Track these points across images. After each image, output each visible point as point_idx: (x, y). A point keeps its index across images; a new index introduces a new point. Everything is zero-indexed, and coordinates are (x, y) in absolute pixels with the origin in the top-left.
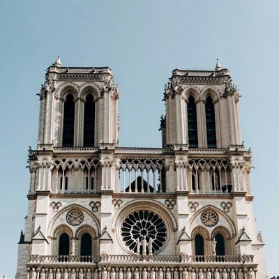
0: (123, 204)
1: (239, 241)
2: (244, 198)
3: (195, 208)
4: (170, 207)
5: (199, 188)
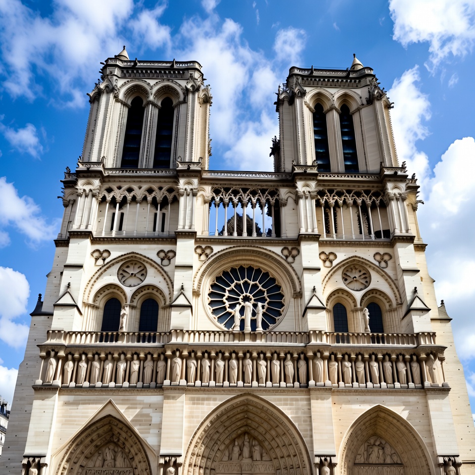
0: (215, 252)
1: (409, 311)
2: (411, 246)
3: (331, 262)
5: (336, 232)
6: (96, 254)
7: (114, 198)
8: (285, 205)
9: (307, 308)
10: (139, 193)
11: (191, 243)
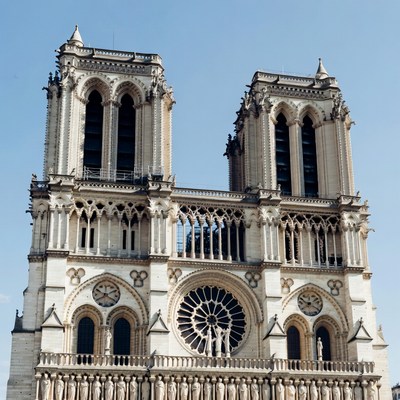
0: (182, 276)
1: (354, 339)
2: (361, 276)
3: (289, 288)
4: (253, 284)
5: (296, 258)
6: (72, 273)
7: (84, 214)
8: (249, 227)
9: (268, 336)
10: (110, 209)
11: (164, 267)
